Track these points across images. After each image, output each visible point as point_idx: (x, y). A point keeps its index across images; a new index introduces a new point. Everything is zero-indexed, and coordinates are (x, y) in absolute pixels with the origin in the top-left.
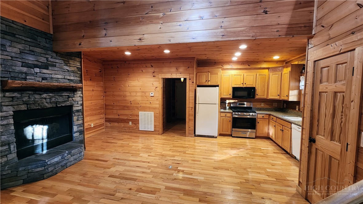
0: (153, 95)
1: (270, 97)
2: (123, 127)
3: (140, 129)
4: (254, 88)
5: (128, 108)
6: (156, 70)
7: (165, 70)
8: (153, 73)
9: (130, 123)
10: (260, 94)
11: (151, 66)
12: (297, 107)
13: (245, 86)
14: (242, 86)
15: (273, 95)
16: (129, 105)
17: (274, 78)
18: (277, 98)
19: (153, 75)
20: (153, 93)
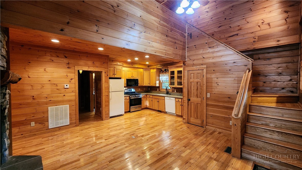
0: (68, 87)
1: (144, 85)
2: (18, 132)
3: (50, 128)
4: (137, 80)
5: (28, 105)
6: (71, 61)
7: (82, 62)
8: (67, 64)
9: (33, 124)
10: (140, 84)
11: (65, 56)
12: (158, 89)
13: (133, 78)
14: (131, 78)
15: (146, 83)
16: (30, 101)
17: (146, 74)
18: (149, 85)
19: (67, 66)
20: (68, 85)
